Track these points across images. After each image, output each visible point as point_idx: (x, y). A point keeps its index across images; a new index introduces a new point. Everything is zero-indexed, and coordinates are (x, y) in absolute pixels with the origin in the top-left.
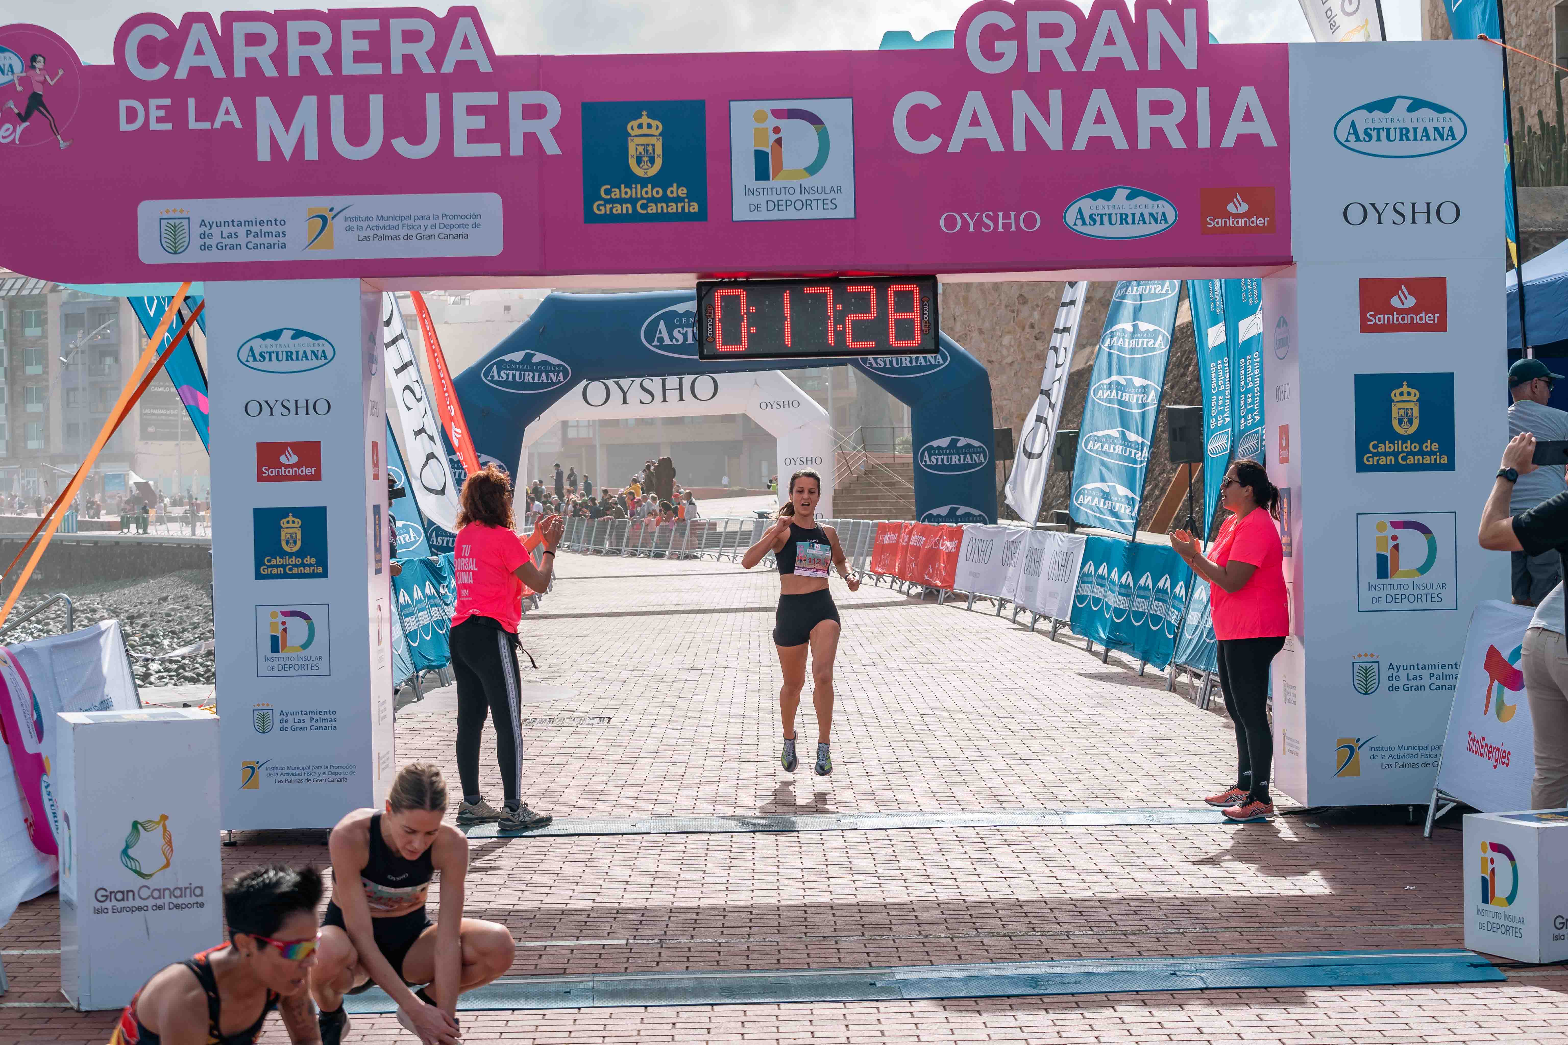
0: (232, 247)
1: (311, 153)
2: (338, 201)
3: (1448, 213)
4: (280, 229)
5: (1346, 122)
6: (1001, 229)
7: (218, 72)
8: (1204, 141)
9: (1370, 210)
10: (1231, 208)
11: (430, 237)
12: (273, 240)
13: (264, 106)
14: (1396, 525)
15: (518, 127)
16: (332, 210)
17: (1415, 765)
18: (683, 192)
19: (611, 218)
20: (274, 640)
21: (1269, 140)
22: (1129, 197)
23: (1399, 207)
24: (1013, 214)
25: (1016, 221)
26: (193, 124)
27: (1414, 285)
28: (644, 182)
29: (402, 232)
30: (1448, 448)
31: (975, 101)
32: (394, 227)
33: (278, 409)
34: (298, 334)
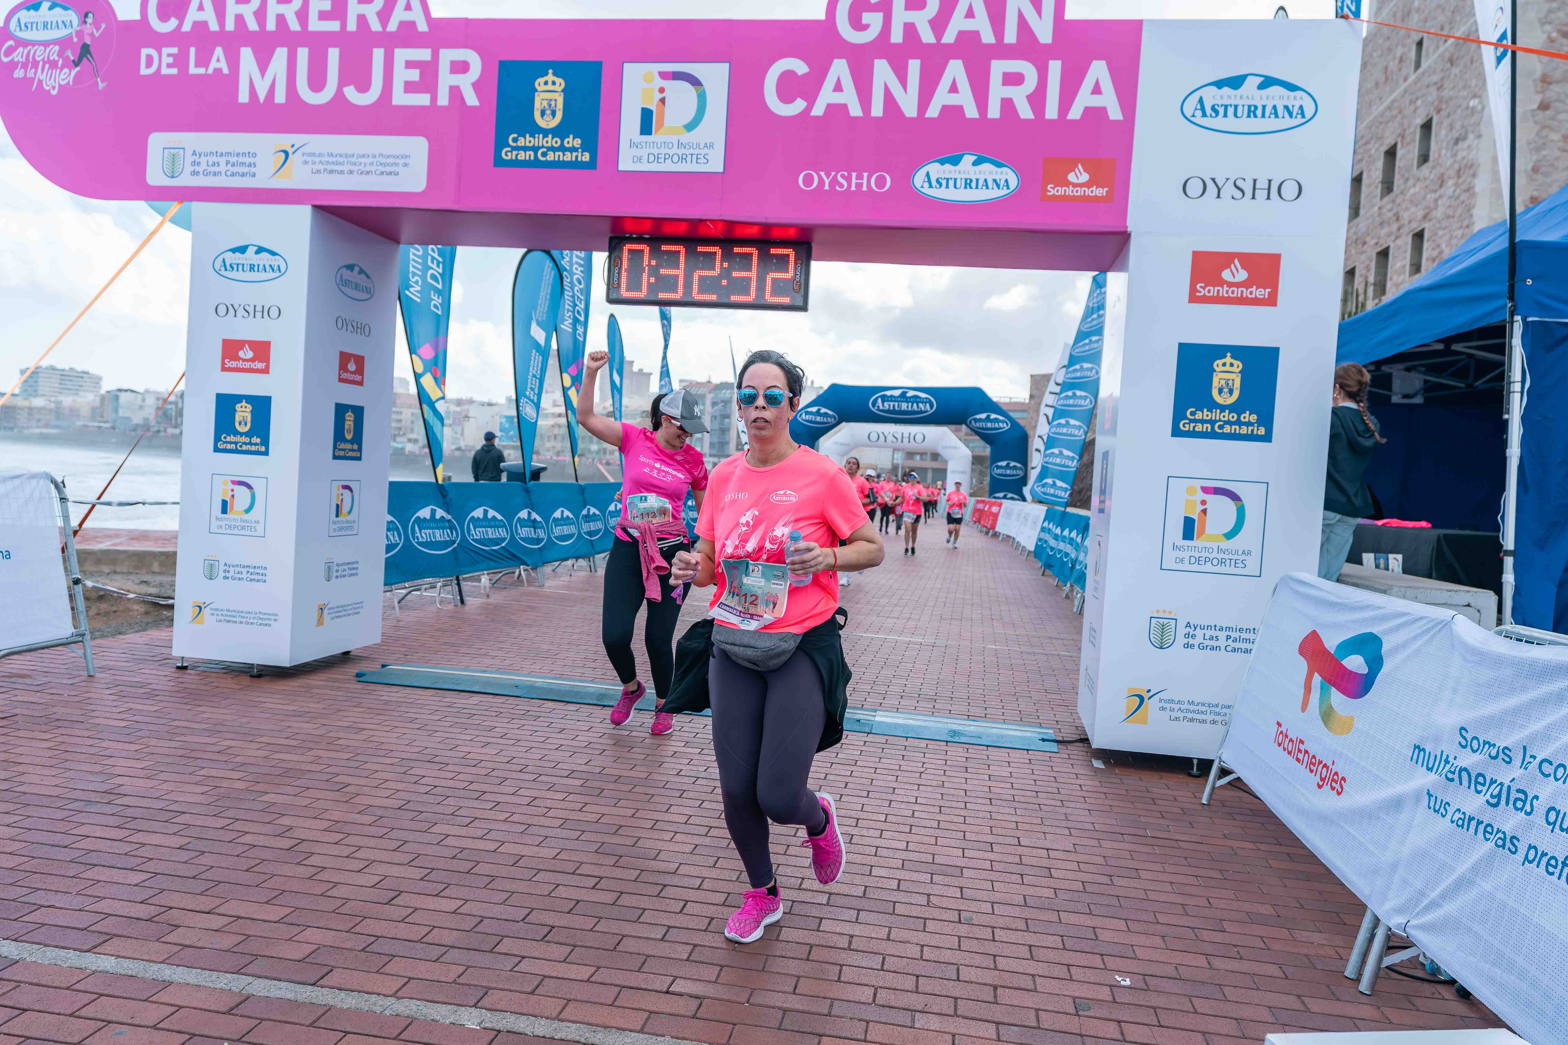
0: (215, 174)
1: (280, 97)
2: (298, 139)
3: (1290, 190)
4: (252, 160)
5: (1194, 98)
6: (853, 188)
7: (214, 26)
8: (1052, 112)
9: (1210, 185)
10: (1072, 177)
11: (368, 173)
12: (245, 170)
13: (247, 55)
14: (1205, 490)
15: (446, 79)
16: (293, 146)
17: (1204, 721)
18: (577, 142)
19: (516, 163)
20: (224, 503)
21: (1115, 113)
22: (975, 164)
23: (1240, 183)
24: (865, 175)
25: (868, 182)
26: (193, 70)
27: (1248, 260)
28: (545, 132)
29: (346, 168)
30: (1266, 419)
31: (840, 68)
32: (340, 163)
33: (241, 312)
34: (260, 250)
